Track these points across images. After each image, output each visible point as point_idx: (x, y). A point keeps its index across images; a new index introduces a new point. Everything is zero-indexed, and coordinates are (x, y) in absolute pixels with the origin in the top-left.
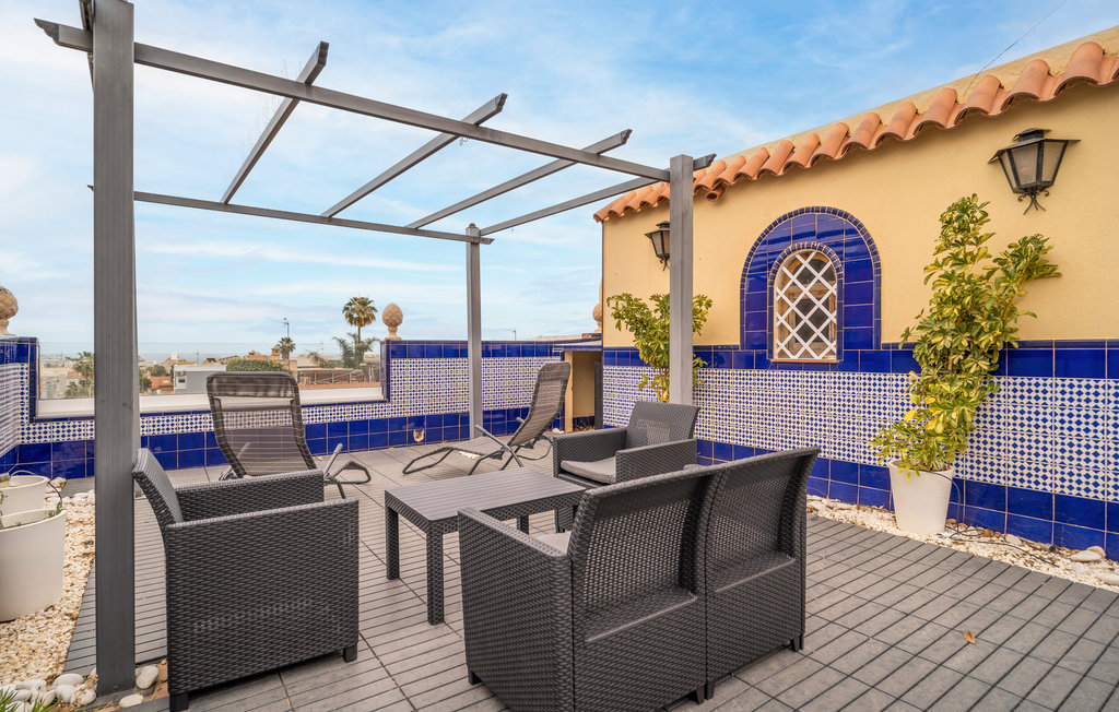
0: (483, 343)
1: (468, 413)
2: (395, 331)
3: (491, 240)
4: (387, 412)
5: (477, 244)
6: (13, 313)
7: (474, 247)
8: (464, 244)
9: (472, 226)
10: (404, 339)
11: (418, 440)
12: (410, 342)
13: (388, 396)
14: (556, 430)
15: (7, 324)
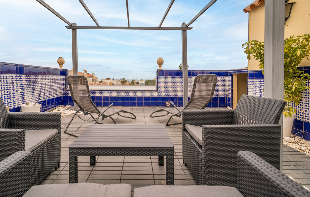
0: (188, 71)
1: (183, 97)
2: (161, 67)
3: (192, 28)
4: (157, 95)
5: (186, 30)
6: (63, 64)
7: (184, 32)
8: (181, 31)
9: (184, 23)
10: (164, 69)
11: (168, 106)
12: (166, 70)
13: (157, 89)
14: (228, 107)
15: (62, 66)
